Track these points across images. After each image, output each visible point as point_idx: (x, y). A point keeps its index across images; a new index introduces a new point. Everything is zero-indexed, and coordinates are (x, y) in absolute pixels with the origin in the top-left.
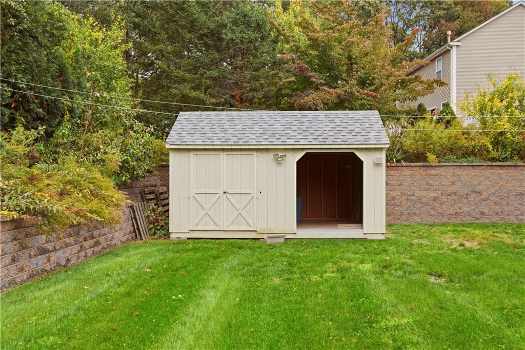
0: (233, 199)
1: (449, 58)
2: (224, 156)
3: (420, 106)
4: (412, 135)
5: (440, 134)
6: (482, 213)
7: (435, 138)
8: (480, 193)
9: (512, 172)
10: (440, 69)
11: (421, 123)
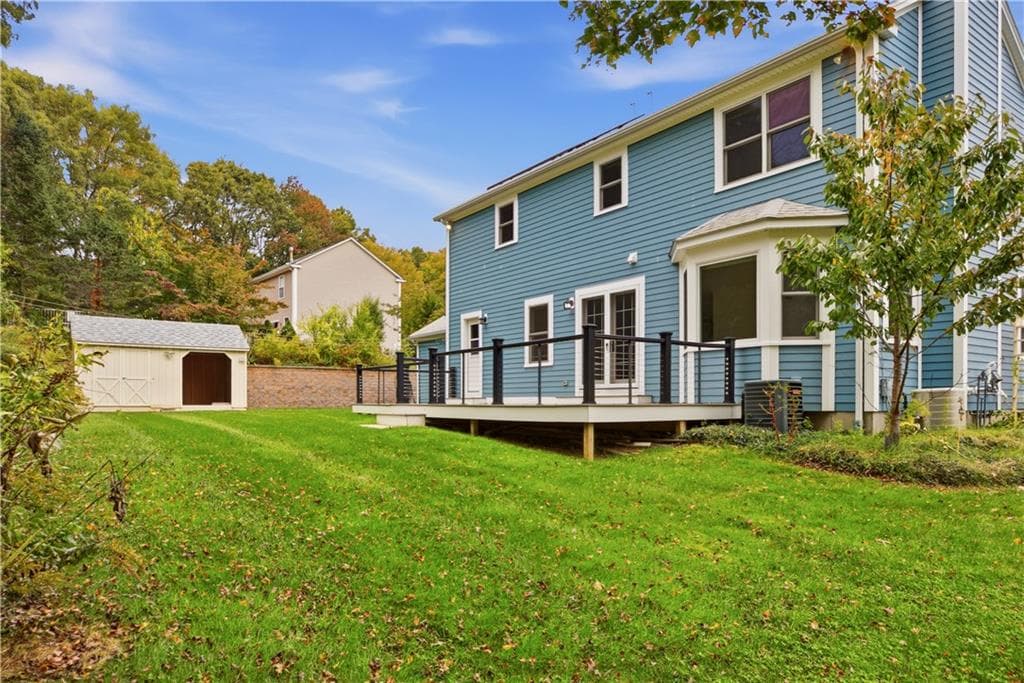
0: (131, 383)
1: (291, 277)
2: (123, 351)
3: (267, 322)
4: (262, 344)
5: (283, 345)
6: (312, 402)
7: (279, 347)
8: (311, 388)
9: (334, 374)
10: (283, 286)
11: (269, 336)
